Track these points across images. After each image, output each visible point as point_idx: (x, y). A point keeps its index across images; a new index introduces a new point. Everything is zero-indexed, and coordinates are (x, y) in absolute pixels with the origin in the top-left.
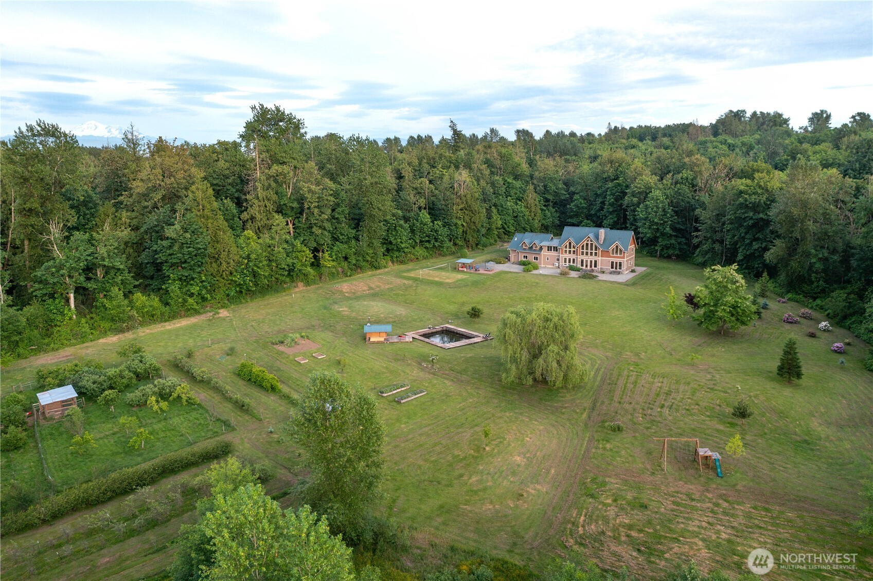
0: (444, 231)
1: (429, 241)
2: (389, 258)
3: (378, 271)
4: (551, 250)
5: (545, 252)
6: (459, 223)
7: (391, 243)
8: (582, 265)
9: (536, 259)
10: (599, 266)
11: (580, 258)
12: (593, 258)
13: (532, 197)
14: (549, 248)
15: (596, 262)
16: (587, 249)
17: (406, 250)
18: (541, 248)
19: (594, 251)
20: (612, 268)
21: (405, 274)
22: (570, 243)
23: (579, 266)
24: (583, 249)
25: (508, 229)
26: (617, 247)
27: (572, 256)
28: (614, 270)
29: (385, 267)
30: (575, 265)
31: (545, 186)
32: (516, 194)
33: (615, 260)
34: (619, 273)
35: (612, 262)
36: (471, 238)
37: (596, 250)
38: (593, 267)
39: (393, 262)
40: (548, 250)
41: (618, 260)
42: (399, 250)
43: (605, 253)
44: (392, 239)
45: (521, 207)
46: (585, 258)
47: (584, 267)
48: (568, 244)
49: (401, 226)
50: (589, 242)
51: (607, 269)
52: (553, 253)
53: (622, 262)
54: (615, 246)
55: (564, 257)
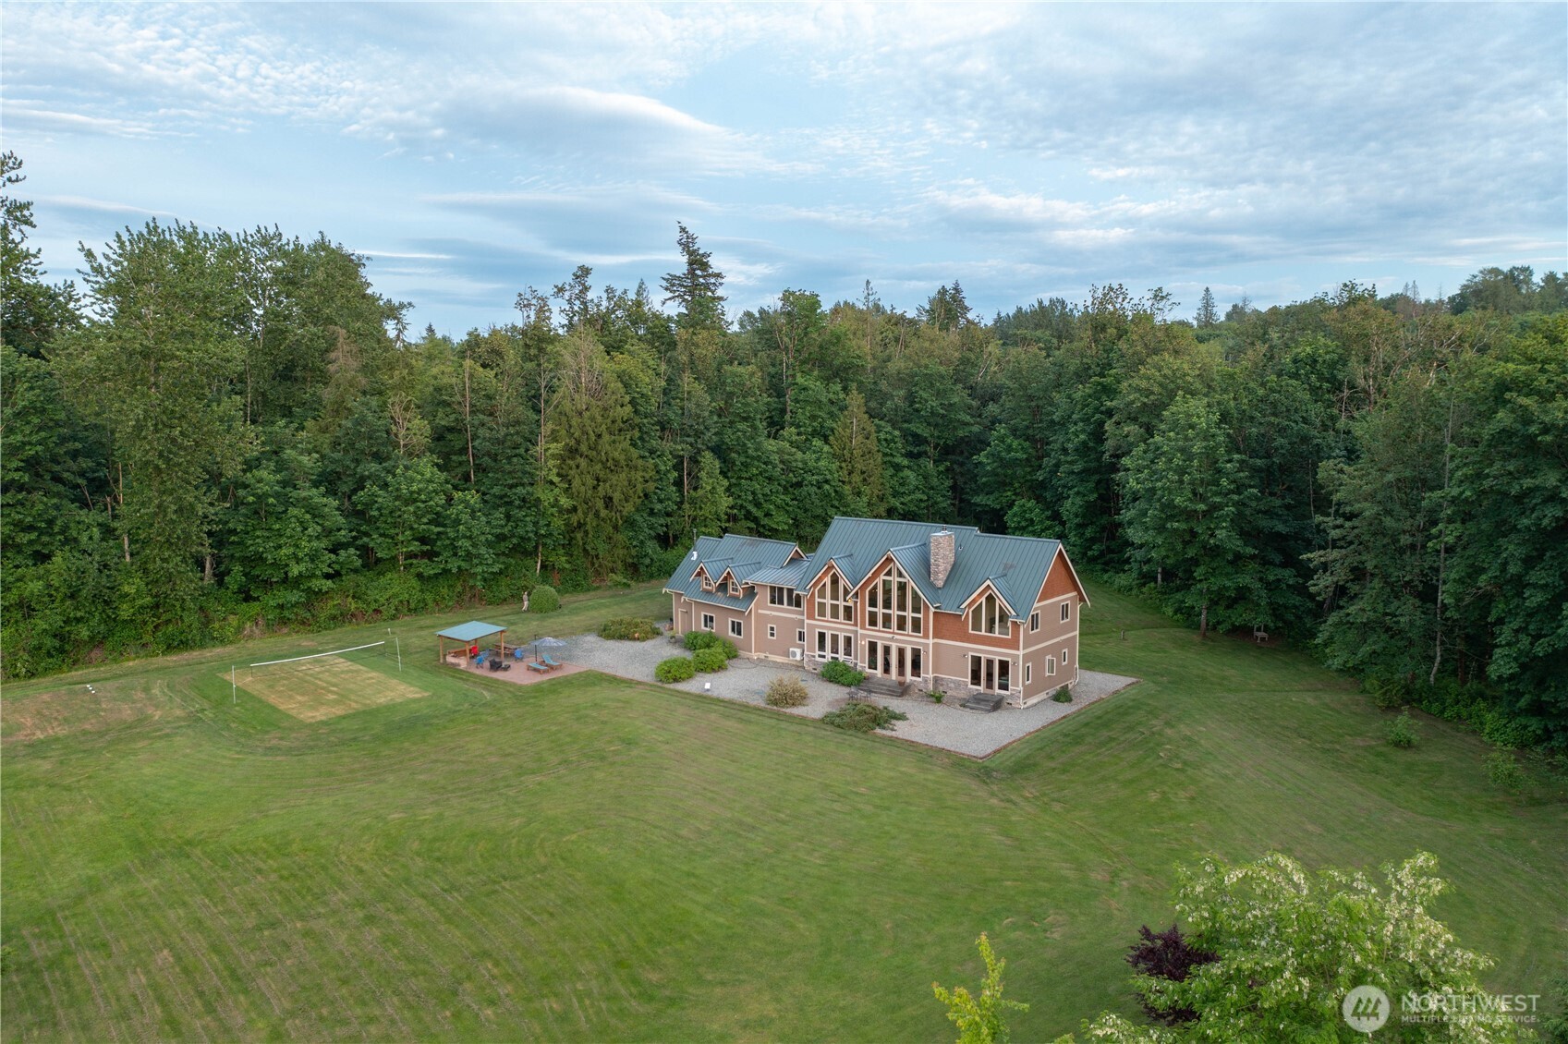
0: (488, 525)
1: (430, 555)
4: (781, 602)
5: (762, 608)
8: (873, 665)
9: (737, 628)
10: (928, 673)
11: (864, 635)
12: (908, 640)
13: (855, 424)
14: (777, 595)
15: (916, 654)
16: (887, 605)
18: (751, 592)
19: (909, 614)
20: (976, 678)
22: (835, 581)
23: (863, 665)
24: (873, 603)
26: (991, 599)
27: (841, 628)
28: (982, 688)
30: (850, 661)
31: (911, 399)
32: (813, 418)
33: (984, 652)
34: (997, 705)
35: (976, 661)
37: (916, 609)
38: (909, 677)
40: (773, 602)
41: (997, 654)
42: (291, 583)
43: (948, 624)
44: (265, 547)
45: (820, 458)
46: (881, 636)
47: (879, 672)
48: (828, 580)
49: (307, 504)
50: (895, 579)
51: (958, 684)
52: (785, 612)
53: (1009, 659)
54: (983, 599)
55: (817, 630)
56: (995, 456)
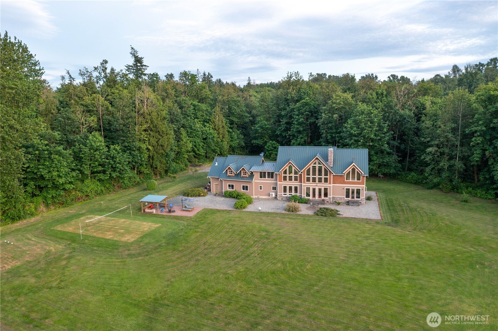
0: (124, 158)
1: (104, 172)
2: (40, 199)
3: (17, 225)
4: (265, 177)
5: (257, 180)
6: (144, 146)
7: (42, 177)
8: (308, 195)
9: (245, 188)
10: (331, 196)
11: (305, 185)
12: (323, 186)
14: (262, 175)
15: (326, 190)
16: (314, 174)
17: (68, 186)
18: (251, 175)
19: (323, 177)
20: (348, 196)
22: (290, 168)
23: (304, 195)
24: (308, 174)
25: (198, 152)
26: (353, 170)
27: (294, 184)
28: (350, 199)
29: (32, 215)
30: (298, 194)
32: (203, 116)
33: (351, 187)
34: (358, 203)
35: (348, 190)
36: (159, 164)
37: (326, 174)
38: (323, 197)
39: (47, 205)
40: (261, 177)
41: (356, 187)
42: (56, 187)
43: (339, 179)
44: (44, 172)
46: (311, 185)
47: (311, 198)
48: (287, 168)
49: (59, 153)
50: (317, 166)
51: (341, 198)
52: (268, 181)
53: (361, 188)
54: (351, 170)
55: (283, 186)
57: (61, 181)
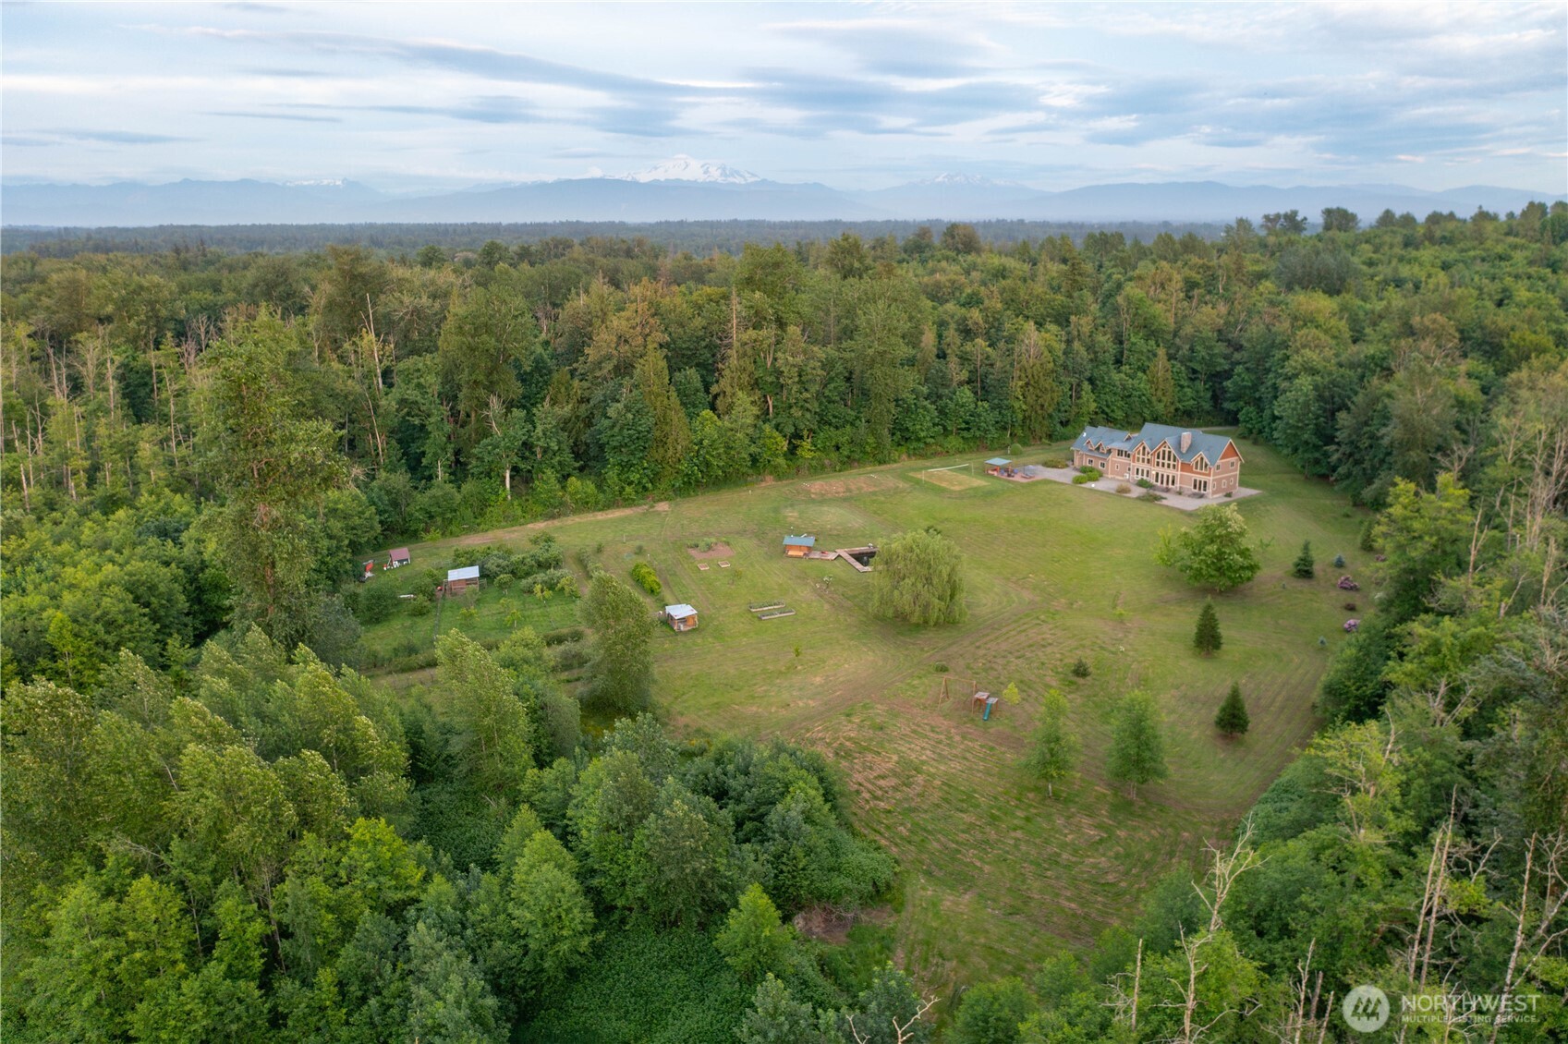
0: (992, 417)
1: (968, 429)
2: (904, 449)
3: (882, 467)
4: (1122, 456)
5: (1114, 458)
6: (1017, 405)
7: (907, 429)
8: (1157, 481)
9: (1103, 465)
10: (1178, 484)
11: (1155, 470)
12: (1171, 472)
13: (1161, 364)
14: (1120, 453)
15: (1174, 477)
16: (1164, 458)
17: (929, 440)
18: (1109, 451)
19: (1172, 463)
20: (1195, 487)
21: (911, 474)
22: (1144, 448)
23: (1153, 481)
24: (1158, 458)
26: (1202, 459)
27: (1145, 467)
28: (1197, 490)
29: (895, 461)
30: (1148, 479)
31: (1192, 350)
32: (1139, 360)
33: (1199, 478)
34: (1201, 496)
35: (1195, 481)
36: (1037, 427)
37: (1174, 461)
38: (1170, 486)
39: (909, 456)
40: (1118, 455)
41: (1203, 478)
42: (918, 440)
43: (1186, 467)
44: (909, 425)
45: (1141, 382)
46: (1161, 470)
47: (1159, 483)
48: (1141, 448)
49: (924, 408)
50: (1167, 449)
51: (1188, 489)
52: (1123, 459)
53: (1207, 481)
54: (1199, 458)
55: (1136, 467)
56: (1235, 384)
57: (923, 434)
